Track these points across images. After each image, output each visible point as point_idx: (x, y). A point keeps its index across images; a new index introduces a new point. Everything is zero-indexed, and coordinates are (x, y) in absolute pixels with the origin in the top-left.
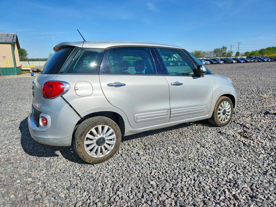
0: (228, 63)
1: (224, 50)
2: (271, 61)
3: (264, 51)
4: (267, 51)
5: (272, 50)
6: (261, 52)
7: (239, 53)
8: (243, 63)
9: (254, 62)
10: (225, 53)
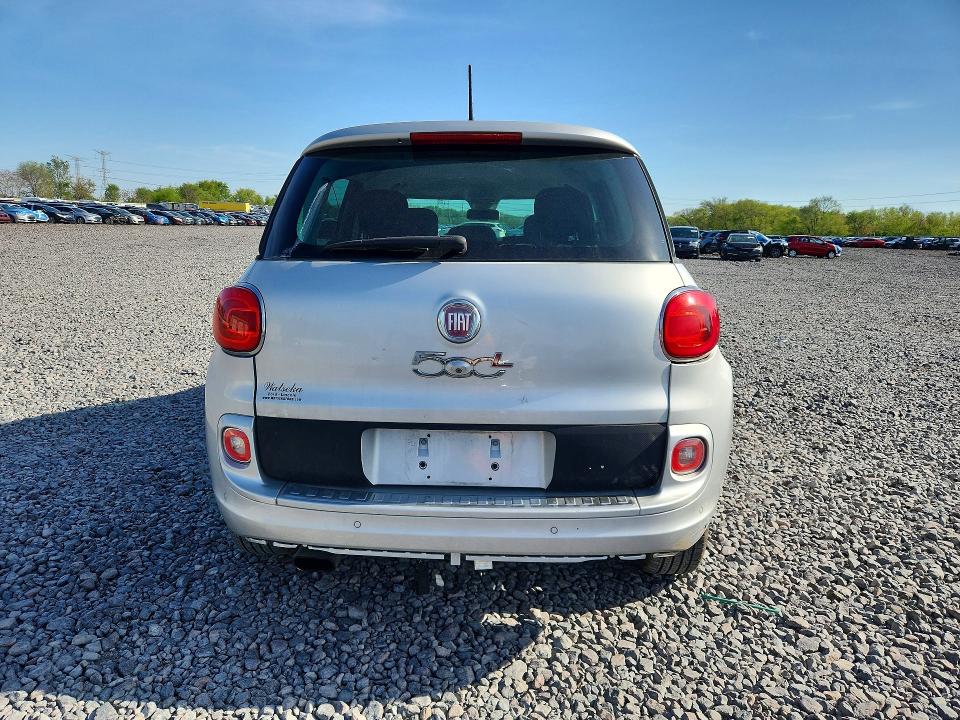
0: (115, 223)
1: (61, 171)
2: (238, 224)
3: (195, 190)
4: (201, 190)
5: (213, 190)
6: (186, 192)
7: (117, 189)
8: (164, 224)
9: (195, 223)
10: (67, 185)
